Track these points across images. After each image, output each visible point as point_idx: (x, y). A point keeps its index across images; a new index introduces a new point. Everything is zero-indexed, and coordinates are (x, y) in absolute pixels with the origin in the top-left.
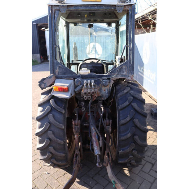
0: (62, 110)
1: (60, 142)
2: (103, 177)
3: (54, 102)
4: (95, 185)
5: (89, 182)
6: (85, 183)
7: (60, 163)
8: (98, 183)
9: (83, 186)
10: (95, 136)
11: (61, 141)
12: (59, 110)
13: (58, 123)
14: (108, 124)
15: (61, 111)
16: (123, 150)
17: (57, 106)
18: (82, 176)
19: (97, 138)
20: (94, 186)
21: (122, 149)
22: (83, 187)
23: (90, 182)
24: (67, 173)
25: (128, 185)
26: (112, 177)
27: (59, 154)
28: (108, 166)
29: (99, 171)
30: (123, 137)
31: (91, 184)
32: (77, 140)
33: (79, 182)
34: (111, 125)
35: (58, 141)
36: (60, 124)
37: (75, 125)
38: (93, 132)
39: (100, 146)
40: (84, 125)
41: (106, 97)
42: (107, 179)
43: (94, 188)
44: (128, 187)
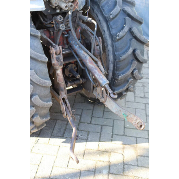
4: (88, 135)
8: (89, 132)
20: (88, 137)
26: (120, 110)
28: (107, 101)
29: (80, 120)
31: (81, 136)
33: (65, 141)
35: (45, 83)
37: (56, 54)
38: (86, 57)
39: (103, 73)
42: (96, 124)
43: (89, 139)
44: (125, 122)
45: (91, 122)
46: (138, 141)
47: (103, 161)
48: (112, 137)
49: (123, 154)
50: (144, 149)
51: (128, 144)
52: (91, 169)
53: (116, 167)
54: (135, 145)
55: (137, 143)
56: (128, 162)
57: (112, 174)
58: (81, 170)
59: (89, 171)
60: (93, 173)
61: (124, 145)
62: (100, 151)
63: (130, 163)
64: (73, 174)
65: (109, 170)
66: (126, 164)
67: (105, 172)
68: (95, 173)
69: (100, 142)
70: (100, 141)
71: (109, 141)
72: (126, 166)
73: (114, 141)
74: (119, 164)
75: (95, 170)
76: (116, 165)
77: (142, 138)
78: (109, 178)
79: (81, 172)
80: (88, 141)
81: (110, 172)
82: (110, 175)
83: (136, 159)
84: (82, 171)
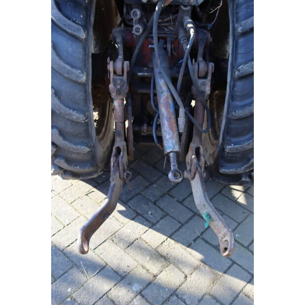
1: (74, 117)
2: (181, 202)
3: (55, 7)
4: (161, 219)
5: (148, 211)
6: (138, 214)
8: (168, 214)
9: (133, 219)
10: (167, 105)
11: (78, 115)
12: (69, 31)
13: (68, 67)
14: (203, 74)
15: (76, 33)
16: (235, 144)
17: (64, 18)
18: (131, 199)
19: (172, 110)
20: (158, 222)
21: (234, 140)
22: (133, 222)
23: (150, 213)
24: (95, 189)
25: (239, 224)
26: (204, 205)
27: (74, 146)
28: (195, 179)
29: (171, 189)
30: (241, 111)
31: (151, 216)
32: (120, 114)
33: (123, 211)
34: (209, 77)
35: (70, 115)
36: (74, 71)
37: (115, 73)
38: (162, 93)
39: (178, 130)
40: (139, 74)
42: (189, 208)
43: (158, 226)
44: (238, 226)
45: (183, 200)
46: (231, 270)
47: (148, 270)
48: (195, 240)
49: (186, 277)
50: (230, 289)
51: (210, 266)
52: (121, 272)
53: (159, 290)
54: (221, 274)
55: (225, 273)
56: (184, 294)
57: (143, 296)
58: (107, 264)
59: (116, 272)
60: (120, 278)
61: (202, 264)
62: (157, 252)
63: (184, 297)
64: (93, 263)
65: (144, 289)
66: (177, 296)
67: (136, 287)
68: (121, 280)
69: (169, 239)
70: (170, 237)
71: (183, 244)
72: (175, 298)
73: (193, 248)
74: (167, 288)
75: (126, 276)
76: (160, 287)
77: (243, 269)
78: (135, 300)
79: (104, 267)
80: (154, 227)
81: (143, 293)
82: (139, 297)
83: (200, 298)
84: (107, 267)
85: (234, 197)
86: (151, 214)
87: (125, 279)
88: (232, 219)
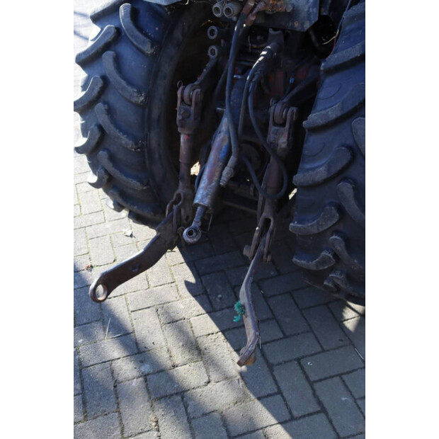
0: (144, 43)
1: (123, 142)
2: (266, 298)
5: (218, 294)
6: (205, 293)
7: (135, 207)
9: (194, 296)
11: (127, 140)
13: (124, 83)
15: (140, 46)
16: (300, 222)
17: (133, 28)
18: (209, 274)
19: (222, 155)
20: (222, 310)
22: (192, 298)
23: (220, 296)
25: (323, 351)
26: (243, 294)
27: (124, 178)
31: (218, 300)
32: (184, 153)
33: (191, 283)
34: (287, 126)
35: (118, 138)
36: (129, 88)
37: (182, 100)
38: (220, 133)
39: (219, 182)
40: (218, 109)
41: (310, 21)
42: (272, 308)
43: (218, 314)
44: (319, 353)
45: (271, 297)
46: (270, 399)
47: (171, 357)
49: (209, 382)
50: (251, 419)
51: (246, 383)
52: (142, 346)
53: (167, 382)
54: (252, 397)
55: (259, 399)
56: (191, 399)
57: (146, 381)
58: (133, 332)
59: (137, 344)
60: (136, 351)
61: (239, 377)
62: (196, 341)
63: (190, 403)
64: (121, 325)
65: (154, 373)
66: (183, 398)
67: (146, 368)
68: (136, 354)
69: (220, 333)
70: (223, 332)
71: (233, 346)
72: (179, 398)
74: (178, 384)
75: (144, 352)
76: (171, 379)
77: (287, 405)
78: (135, 380)
79: (129, 334)
80: (212, 314)
81: (148, 377)
82: (141, 379)
83: (207, 412)
84: (132, 334)
85: (342, 317)
86: (220, 298)
87: (140, 355)
88: (319, 342)
